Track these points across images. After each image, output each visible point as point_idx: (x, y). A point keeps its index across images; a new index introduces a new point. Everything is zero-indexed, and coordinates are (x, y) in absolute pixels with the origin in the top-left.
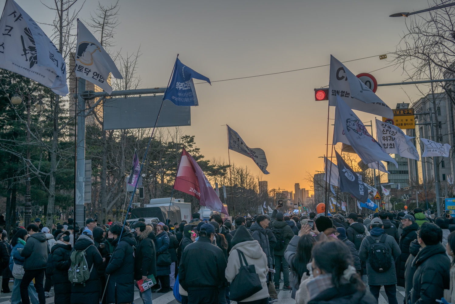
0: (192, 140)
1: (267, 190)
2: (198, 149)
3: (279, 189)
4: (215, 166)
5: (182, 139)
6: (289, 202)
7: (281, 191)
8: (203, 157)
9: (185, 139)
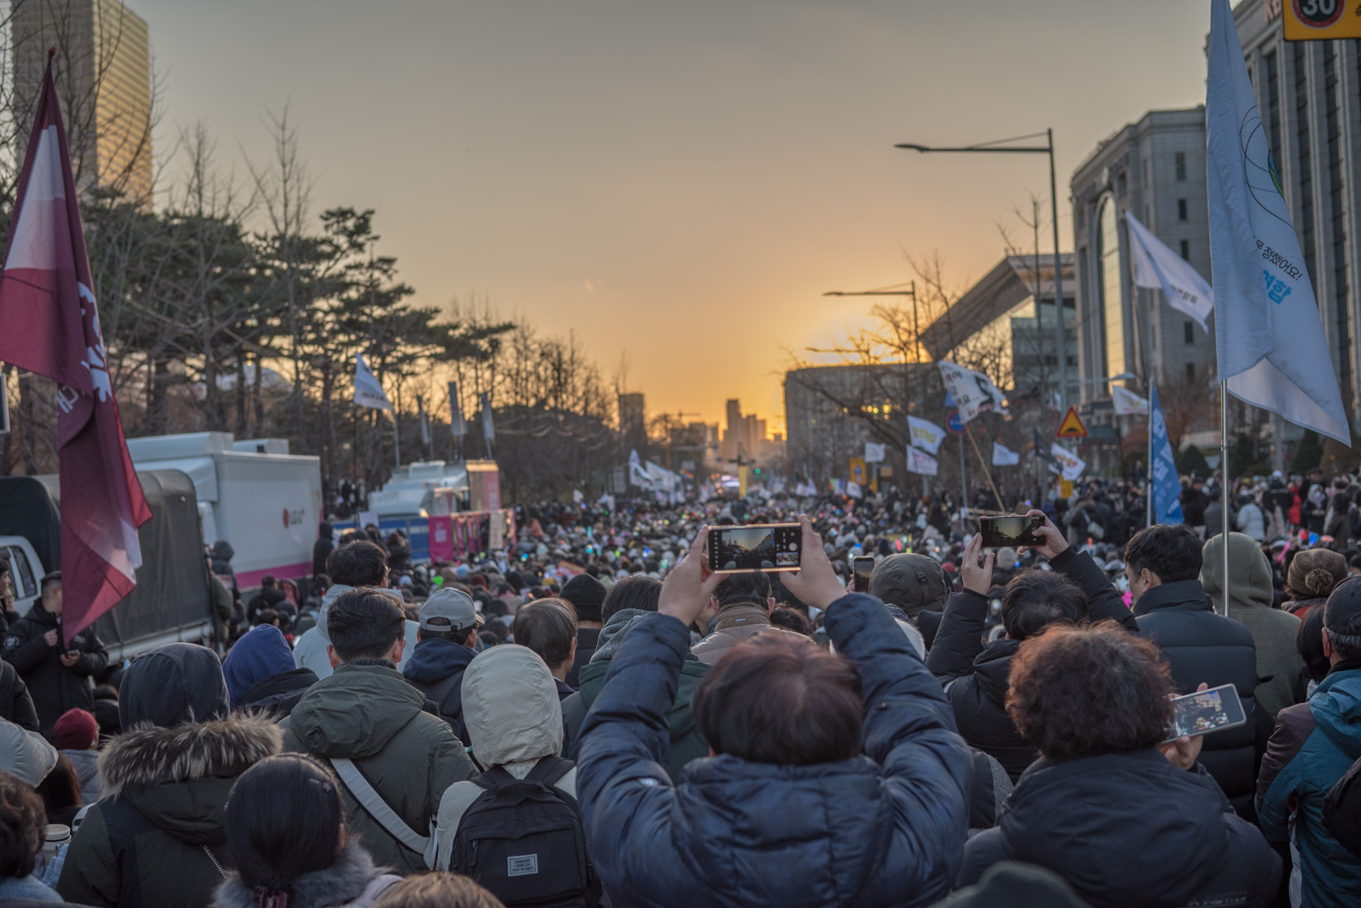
0: (363, 227)
1: (641, 417)
2: (390, 261)
3: (680, 415)
4: (455, 327)
5: (326, 219)
6: (710, 453)
7: (686, 421)
8: (409, 292)
9: (338, 222)
